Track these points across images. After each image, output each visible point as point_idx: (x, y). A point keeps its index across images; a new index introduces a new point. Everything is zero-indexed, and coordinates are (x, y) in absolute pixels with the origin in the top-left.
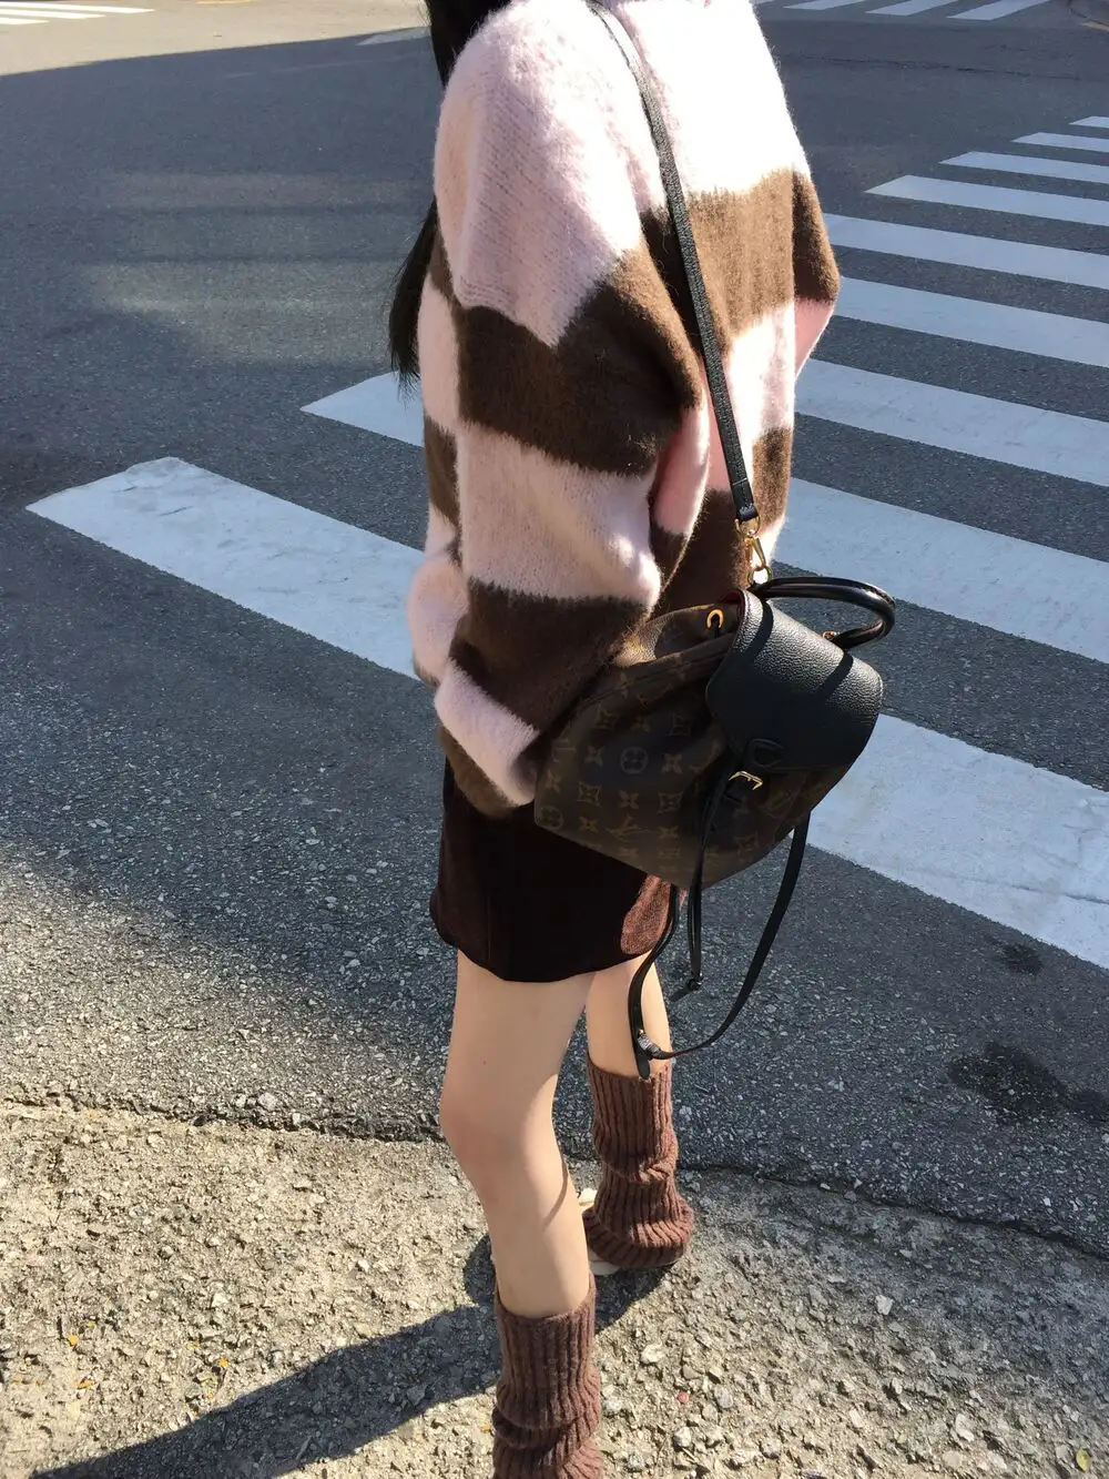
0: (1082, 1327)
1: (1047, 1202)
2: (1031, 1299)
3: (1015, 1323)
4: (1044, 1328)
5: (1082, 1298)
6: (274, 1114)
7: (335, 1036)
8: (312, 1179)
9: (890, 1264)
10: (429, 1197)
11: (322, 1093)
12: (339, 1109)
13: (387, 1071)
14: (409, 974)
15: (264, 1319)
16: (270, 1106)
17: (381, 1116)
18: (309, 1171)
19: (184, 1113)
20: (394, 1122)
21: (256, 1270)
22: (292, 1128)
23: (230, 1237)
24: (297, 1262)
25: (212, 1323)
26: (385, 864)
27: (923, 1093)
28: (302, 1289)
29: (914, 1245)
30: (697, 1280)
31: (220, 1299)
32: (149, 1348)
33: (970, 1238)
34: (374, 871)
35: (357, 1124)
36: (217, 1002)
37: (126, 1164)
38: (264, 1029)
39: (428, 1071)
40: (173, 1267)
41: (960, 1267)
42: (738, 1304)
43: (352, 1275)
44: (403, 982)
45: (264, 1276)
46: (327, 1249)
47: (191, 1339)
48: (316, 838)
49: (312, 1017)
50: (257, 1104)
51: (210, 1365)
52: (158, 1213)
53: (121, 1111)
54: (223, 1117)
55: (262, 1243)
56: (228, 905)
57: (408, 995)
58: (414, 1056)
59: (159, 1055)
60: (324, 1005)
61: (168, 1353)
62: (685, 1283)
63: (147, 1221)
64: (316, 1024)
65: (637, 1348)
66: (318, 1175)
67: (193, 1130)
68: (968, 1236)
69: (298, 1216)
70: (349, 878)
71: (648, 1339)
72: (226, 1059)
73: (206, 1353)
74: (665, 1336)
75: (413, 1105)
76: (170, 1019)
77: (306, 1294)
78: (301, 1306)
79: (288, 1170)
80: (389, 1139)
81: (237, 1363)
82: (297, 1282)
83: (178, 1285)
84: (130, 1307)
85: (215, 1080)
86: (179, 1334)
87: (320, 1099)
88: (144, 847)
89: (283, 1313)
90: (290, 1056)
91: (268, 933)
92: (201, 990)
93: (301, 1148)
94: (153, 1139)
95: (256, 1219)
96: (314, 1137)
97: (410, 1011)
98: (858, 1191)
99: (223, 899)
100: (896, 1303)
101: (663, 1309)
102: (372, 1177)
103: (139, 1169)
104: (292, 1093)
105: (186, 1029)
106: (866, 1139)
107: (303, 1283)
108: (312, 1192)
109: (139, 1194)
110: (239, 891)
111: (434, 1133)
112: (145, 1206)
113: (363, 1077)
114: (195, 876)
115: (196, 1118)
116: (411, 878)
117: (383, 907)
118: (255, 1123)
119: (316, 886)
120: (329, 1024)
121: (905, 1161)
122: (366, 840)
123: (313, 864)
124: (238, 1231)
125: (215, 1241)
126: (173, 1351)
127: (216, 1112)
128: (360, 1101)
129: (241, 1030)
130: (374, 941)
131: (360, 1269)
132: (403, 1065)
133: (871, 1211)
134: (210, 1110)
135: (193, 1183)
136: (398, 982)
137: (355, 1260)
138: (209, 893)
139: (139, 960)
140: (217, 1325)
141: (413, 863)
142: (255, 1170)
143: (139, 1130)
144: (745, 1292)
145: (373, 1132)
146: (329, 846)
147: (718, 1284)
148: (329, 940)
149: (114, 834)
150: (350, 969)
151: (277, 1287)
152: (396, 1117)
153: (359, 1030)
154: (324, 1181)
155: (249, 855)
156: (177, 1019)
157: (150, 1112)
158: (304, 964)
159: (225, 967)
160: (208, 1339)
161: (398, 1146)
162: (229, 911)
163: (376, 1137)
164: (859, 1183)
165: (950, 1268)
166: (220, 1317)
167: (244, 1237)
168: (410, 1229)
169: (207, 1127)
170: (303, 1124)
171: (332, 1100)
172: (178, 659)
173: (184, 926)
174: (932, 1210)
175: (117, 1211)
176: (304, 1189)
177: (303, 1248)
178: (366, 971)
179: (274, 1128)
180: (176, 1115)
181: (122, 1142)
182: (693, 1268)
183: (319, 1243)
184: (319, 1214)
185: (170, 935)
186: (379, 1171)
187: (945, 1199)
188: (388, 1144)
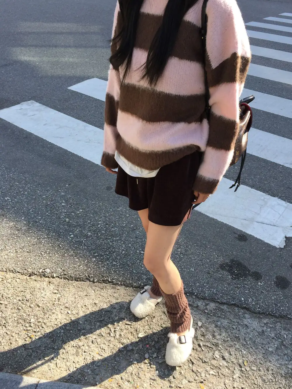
0: (249, 330)
1: (243, 299)
2: (237, 323)
3: (232, 329)
4: (239, 330)
5: (249, 323)
6: (49, 274)
7: (66, 255)
8: (58, 290)
9: (202, 314)
10: (87, 295)
11: (62, 269)
12: (66, 273)
13: (79, 264)
14: (85, 239)
15: (43, 326)
16: (48, 272)
17: (76, 275)
18: (57, 289)
19: (26, 273)
20: (79, 276)
21: (42, 313)
22: (53, 278)
23: (36, 305)
24: (53, 311)
25: (30, 326)
26: (82, 210)
27: (213, 271)
28: (54, 318)
29: (208, 309)
30: (154, 317)
31: (32, 320)
32: (14, 332)
33: (223, 308)
34: (79, 212)
35: (70, 277)
36: (36, 245)
37: (10, 286)
38: (48, 253)
39: (89, 264)
40: (21, 312)
41: (219, 315)
42: (164, 323)
43: (66, 315)
44: (84, 241)
45: (44, 315)
46: (60, 308)
47: (24, 330)
48: (65, 203)
49: (60, 250)
50: (45, 271)
51: (29, 336)
52: (18, 298)
53: (10, 273)
54: (36, 274)
55: (44, 306)
56: (40, 220)
57: (85, 245)
58: (85, 260)
59: (20, 259)
60: (64, 246)
61: (19, 333)
62: (151, 318)
63: (15, 300)
64: (61, 251)
65: (137, 334)
66: (59, 290)
67: (28, 278)
68: (222, 307)
69: (54, 300)
70: (72, 214)
71: (140, 331)
72: (37, 260)
73: (28, 333)
74: (144, 331)
75: (84, 273)
76: (23, 249)
77: (55, 319)
78: (53, 322)
79: (52, 288)
80: (78, 281)
81: (36, 336)
82: (52, 316)
83: (22, 316)
84: (10, 322)
85: (34, 265)
86: (22, 329)
87: (61, 271)
88: (19, 205)
89: (48, 324)
90: (54, 259)
91: (50, 228)
92: (32, 242)
93: (56, 283)
94: (18, 280)
95: (43, 300)
96: (59, 280)
97: (85, 249)
98: (196, 296)
99: (39, 219)
100: (203, 323)
101: (145, 324)
102: (73, 290)
103: (14, 287)
104: (54, 269)
105: (27, 252)
106: (198, 283)
107: (54, 317)
108: (57, 294)
109: (14, 294)
110: (44, 217)
111: (89, 280)
112: (15, 297)
113: (72, 265)
114: (32, 213)
115: (29, 275)
116: (88, 214)
117: (80, 222)
118: (44, 276)
119: (64, 216)
120: (65, 251)
121: (207, 288)
122: (77, 204)
123: (63, 210)
124: (38, 303)
125: (32, 306)
126: (20, 333)
127: (34, 273)
128: (71, 271)
129: (42, 253)
130: (77, 230)
131: (68, 313)
132: (83, 262)
133: (198, 301)
134: (33, 273)
135: (27, 291)
136: (82, 241)
137: (67, 311)
138: (36, 217)
139: (16, 234)
140: (31, 327)
141: (89, 211)
142: (43, 288)
143: (14, 278)
144: (166, 320)
145: (74, 279)
146: (67, 205)
147: (159, 318)
148: (66, 230)
149: (12, 201)
150: (71, 237)
151: (47, 318)
152: (80, 275)
153: (72, 253)
154: (61, 291)
155: (47, 207)
156: (26, 249)
157: (17, 273)
158: (59, 236)
159: (38, 236)
160: (29, 330)
161: (80, 283)
162: (40, 222)
163: (75, 280)
164: (196, 294)
165: (217, 315)
166: (32, 325)
167: (40, 305)
168: (81, 303)
169: (32, 277)
170: (57, 277)
171: (64, 271)
172: (31, 155)
173: (29, 226)
174: (213, 301)
175: (7, 298)
176: (56, 293)
177: (54, 308)
178: (75, 238)
179: (49, 278)
180: (24, 274)
181: (9, 281)
182: (154, 314)
183: (58, 306)
184: (59, 299)
185: (25, 228)
186: (75, 289)
187: (217, 298)
188: (78, 282)
